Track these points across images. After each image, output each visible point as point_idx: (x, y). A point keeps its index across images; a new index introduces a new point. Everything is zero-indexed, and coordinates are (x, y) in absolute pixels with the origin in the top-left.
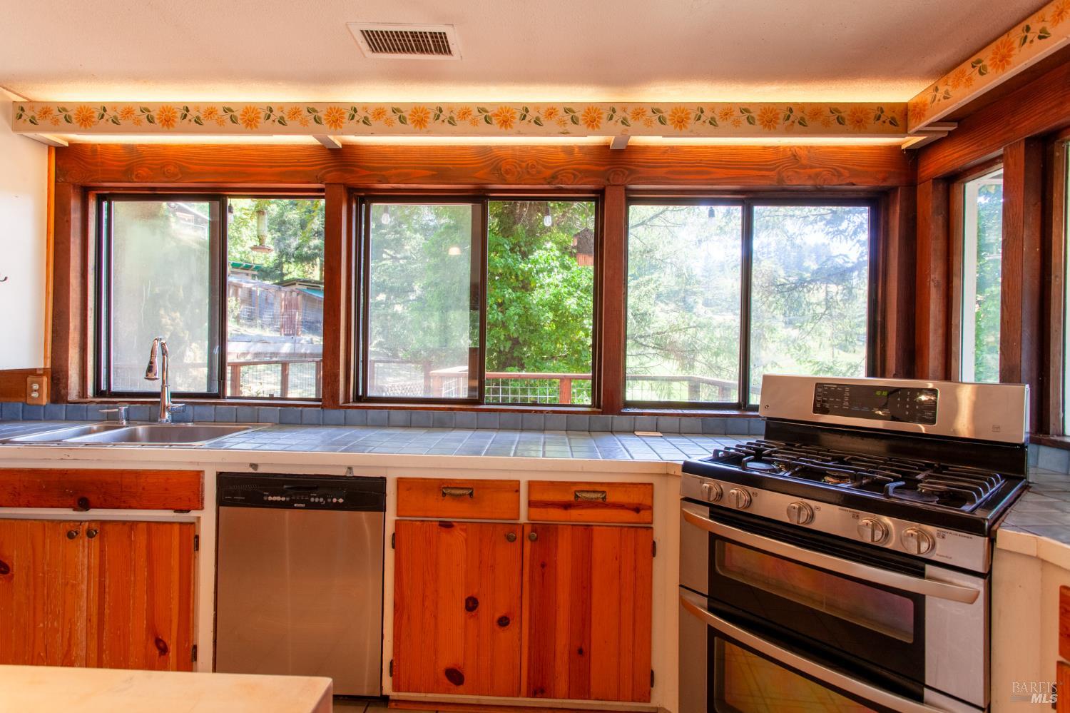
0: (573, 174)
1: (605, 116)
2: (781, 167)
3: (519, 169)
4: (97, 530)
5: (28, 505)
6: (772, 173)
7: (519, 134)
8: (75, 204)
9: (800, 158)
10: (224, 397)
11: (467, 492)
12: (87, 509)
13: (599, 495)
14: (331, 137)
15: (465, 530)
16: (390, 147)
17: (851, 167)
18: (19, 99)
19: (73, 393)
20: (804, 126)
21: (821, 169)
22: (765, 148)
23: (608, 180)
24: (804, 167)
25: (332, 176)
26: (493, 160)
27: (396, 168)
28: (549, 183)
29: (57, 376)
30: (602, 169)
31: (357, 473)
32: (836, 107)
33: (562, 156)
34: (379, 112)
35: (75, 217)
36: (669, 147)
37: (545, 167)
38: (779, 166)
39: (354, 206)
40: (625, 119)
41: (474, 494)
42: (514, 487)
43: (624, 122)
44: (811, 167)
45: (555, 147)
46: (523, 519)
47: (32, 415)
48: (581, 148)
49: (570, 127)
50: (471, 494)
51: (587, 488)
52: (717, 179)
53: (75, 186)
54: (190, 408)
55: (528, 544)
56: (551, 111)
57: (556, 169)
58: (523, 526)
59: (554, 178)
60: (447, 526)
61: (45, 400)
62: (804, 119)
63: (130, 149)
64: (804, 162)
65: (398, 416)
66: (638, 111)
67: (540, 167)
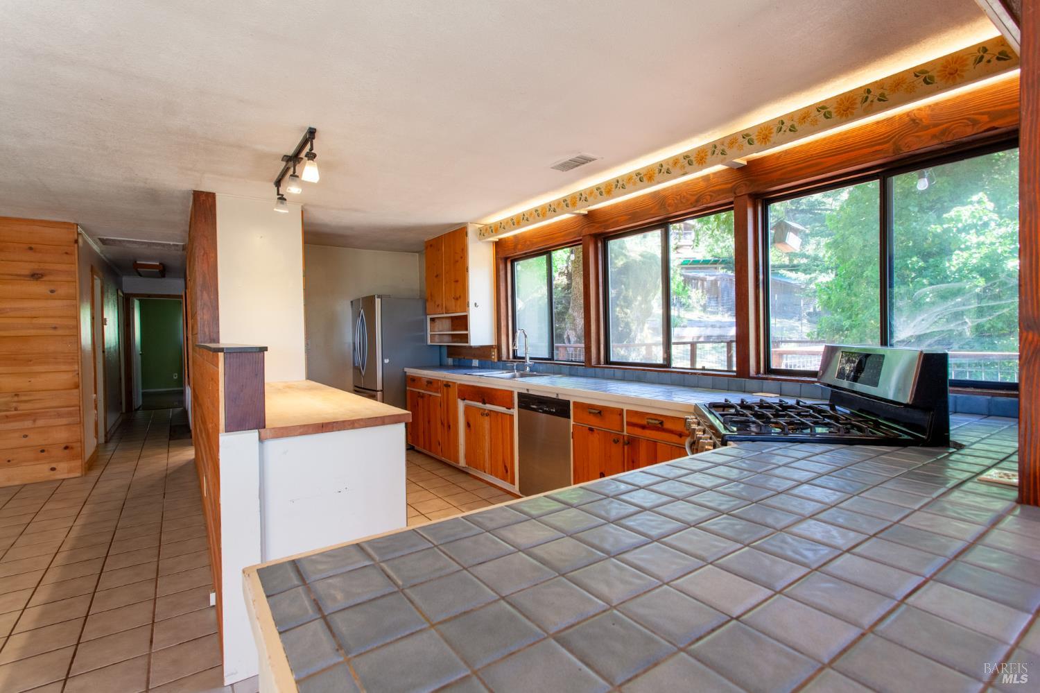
0: (710, 195)
1: (709, 153)
2: (897, 137)
3: (676, 201)
4: (489, 414)
5: (472, 400)
6: (887, 145)
7: (659, 183)
8: (502, 266)
9: (921, 120)
10: (553, 360)
11: (597, 412)
12: (485, 404)
13: (657, 422)
14: (578, 212)
15: (598, 434)
16: (609, 206)
17: (993, 109)
18: (480, 226)
19: (504, 357)
20: (884, 101)
21: (949, 124)
22: (878, 123)
23: (735, 193)
24: (927, 127)
25: (586, 231)
26: (660, 200)
27: (612, 218)
28: (694, 207)
29: (499, 347)
30: (730, 186)
31: (561, 397)
32: (921, 69)
33: (702, 184)
34: (591, 192)
35: (502, 273)
36: (783, 152)
37: (691, 195)
38: (895, 136)
39: (600, 245)
40: (723, 150)
41: (602, 414)
42: (620, 412)
43: (723, 153)
44: (936, 126)
45: (697, 179)
46: (625, 433)
47: (493, 367)
48: (715, 174)
49: (688, 168)
50: (600, 413)
51: (653, 417)
52: (827, 167)
53: (501, 259)
54: (537, 365)
55: (626, 447)
56: (675, 161)
57: (699, 195)
58: (624, 436)
59: (697, 201)
60: (591, 430)
61: (496, 360)
62: (884, 94)
63: (515, 236)
64: (925, 122)
65: (619, 373)
66: (732, 141)
67: (688, 196)
